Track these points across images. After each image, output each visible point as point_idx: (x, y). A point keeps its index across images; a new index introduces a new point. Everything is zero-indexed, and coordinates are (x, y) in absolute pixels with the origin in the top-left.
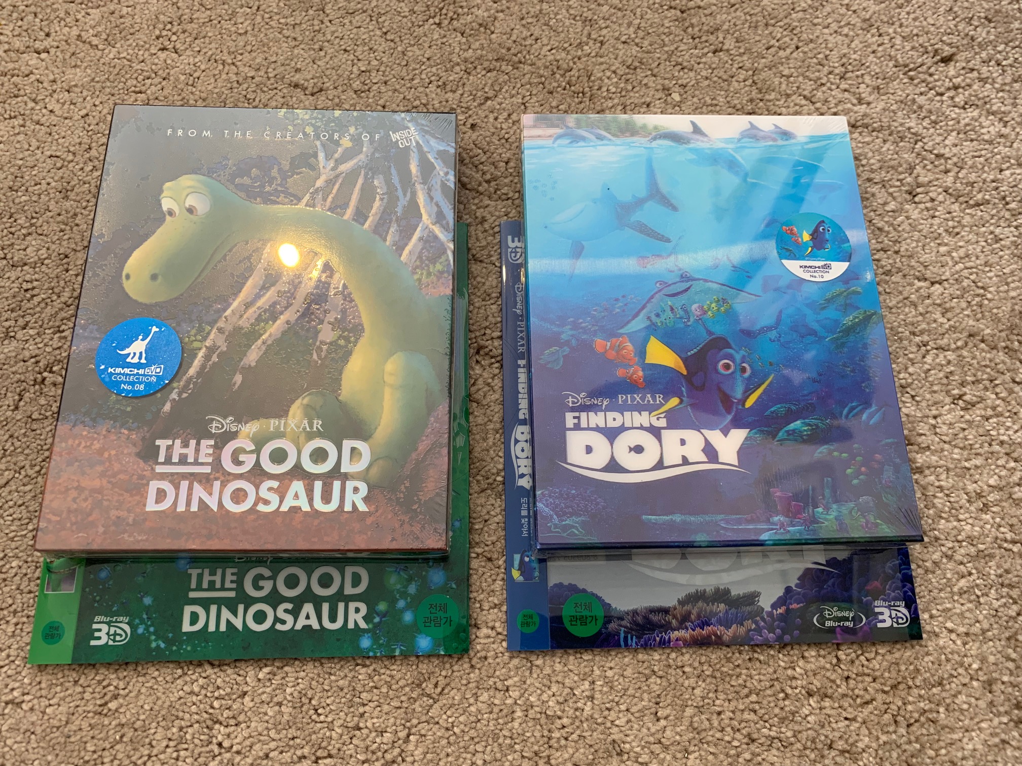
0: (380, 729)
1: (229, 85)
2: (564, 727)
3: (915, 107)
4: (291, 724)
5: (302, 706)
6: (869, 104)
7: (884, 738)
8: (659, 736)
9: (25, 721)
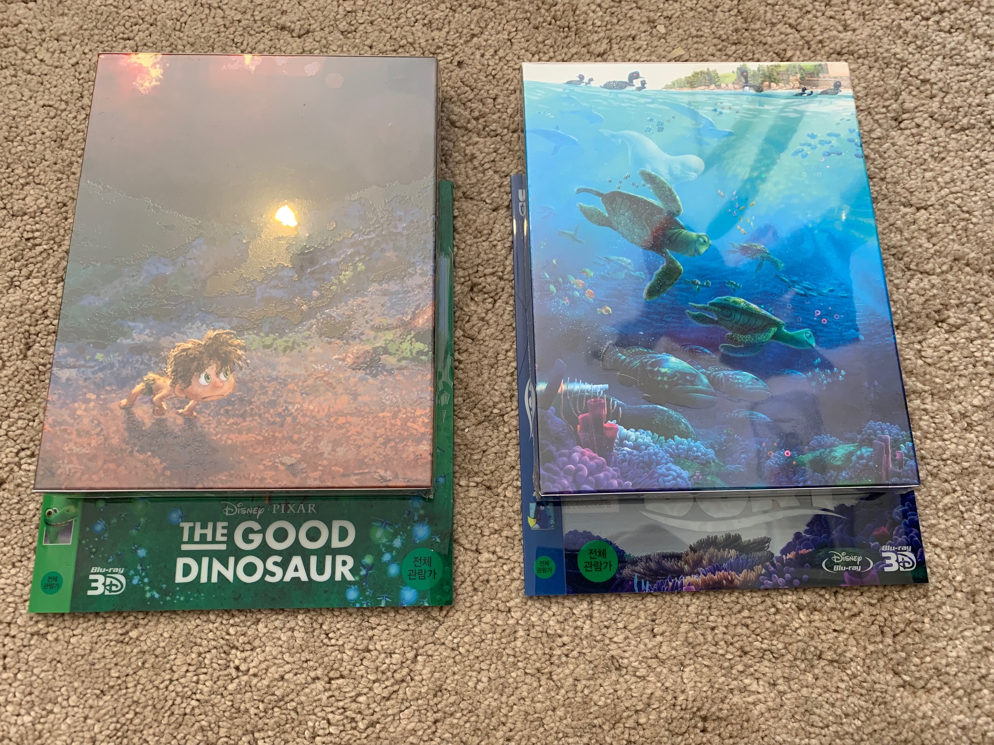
0: (388, 651)
1: (216, 29)
2: (564, 644)
3: (901, 33)
4: (304, 648)
5: (314, 631)
6: (854, 30)
7: (871, 648)
8: (656, 651)
9: (51, 651)
